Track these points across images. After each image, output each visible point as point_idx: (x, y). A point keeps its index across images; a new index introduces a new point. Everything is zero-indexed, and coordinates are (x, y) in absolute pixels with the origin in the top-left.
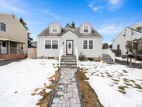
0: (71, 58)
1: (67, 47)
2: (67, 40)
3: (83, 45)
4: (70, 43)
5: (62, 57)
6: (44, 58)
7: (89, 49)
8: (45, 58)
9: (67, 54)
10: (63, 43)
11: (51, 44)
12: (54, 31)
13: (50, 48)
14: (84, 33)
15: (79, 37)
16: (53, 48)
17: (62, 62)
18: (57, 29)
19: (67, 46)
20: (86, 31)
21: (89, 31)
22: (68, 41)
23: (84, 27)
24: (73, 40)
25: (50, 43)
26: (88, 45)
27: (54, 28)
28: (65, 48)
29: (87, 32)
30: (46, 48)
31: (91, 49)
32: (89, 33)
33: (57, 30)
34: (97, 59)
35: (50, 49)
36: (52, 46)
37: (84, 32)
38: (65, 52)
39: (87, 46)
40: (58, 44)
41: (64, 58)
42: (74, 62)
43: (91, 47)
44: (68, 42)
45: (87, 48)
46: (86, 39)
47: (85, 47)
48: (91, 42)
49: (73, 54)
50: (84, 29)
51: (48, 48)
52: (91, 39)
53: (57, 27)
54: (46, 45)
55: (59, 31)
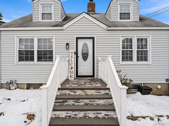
0: (93, 91)
1: (77, 57)
2: (77, 39)
3: (121, 49)
4: (85, 45)
5: (59, 89)
6: (13, 88)
7: (138, 60)
8: (19, 86)
9: (79, 75)
10: (67, 44)
11: (36, 49)
12: (46, 16)
13: (32, 59)
14: (119, 20)
15: (109, 28)
16: (39, 59)
17: (57, 113)
18: (53, 12)
19: (76, 53)
20: (125, 15)
21: (131, 16)
22: (79, 41)
23: (119, 6)
24: (93, 38)
25: (32, 47)
26: (135, 49)
27: (45, 8)
28: (73, 60)
29: (129, 18)
30: (21, 59)
31: (142, 60)
32: (132, 19)
33: (53, 15)
34: (159, 87)
35: (31, 63)
36: (38, 54)
37: (121, 18)
38: (73, 70)
39: (132, 54)
40: (54, 49)
41: (68, 92)
42: (104, 113)
43: (143, 56)
44: (81, 43)
45: (131, 59)
46: (128, 35)
47: (127, 56)
48: (142, 42)
49: (93, 76)
50: (119, 12)
51: (27, 59)
52: (142, 35)
53: (53, 6)
54: (20, 52)
55: (57, 18)
